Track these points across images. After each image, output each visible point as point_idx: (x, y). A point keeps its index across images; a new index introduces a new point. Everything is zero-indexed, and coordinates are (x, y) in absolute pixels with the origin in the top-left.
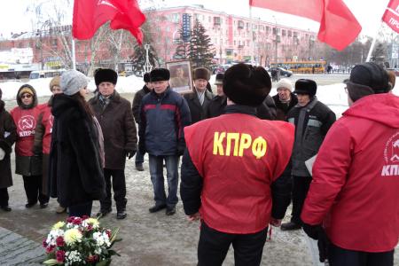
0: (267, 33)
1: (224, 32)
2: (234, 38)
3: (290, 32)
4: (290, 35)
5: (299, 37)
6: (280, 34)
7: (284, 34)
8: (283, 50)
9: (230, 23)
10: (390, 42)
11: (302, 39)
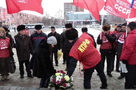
0: (18, 15)
1: (2, 14)
2: (6, 17)
3: (25, 15)
4: (25, 16)
5: (28, 17)
6: (22, 15)
7: (23, 16)
8: (23, 21)
9: (4, 11)
10: (59, 18)
11: (30, 17)
